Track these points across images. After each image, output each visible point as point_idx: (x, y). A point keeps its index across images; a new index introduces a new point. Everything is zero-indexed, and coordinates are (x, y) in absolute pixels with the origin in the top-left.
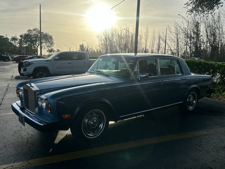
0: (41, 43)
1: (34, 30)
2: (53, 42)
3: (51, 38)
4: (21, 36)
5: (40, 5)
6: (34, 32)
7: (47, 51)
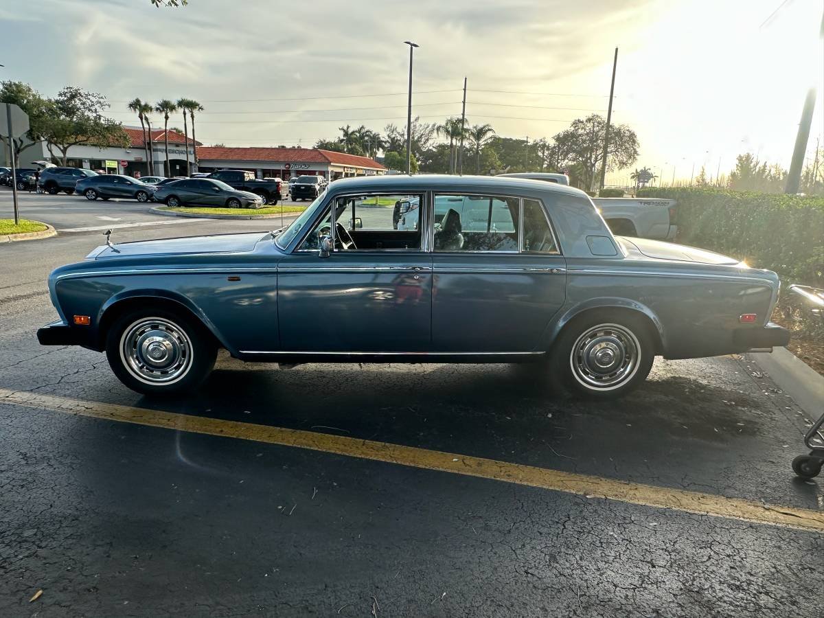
0: (606, 153)
1: (589, 120)
2: (635, 152)
3: (632, 137)
4: (558, 139)
5: (617, 49)
6: (590, 125)
7: (633, 177)
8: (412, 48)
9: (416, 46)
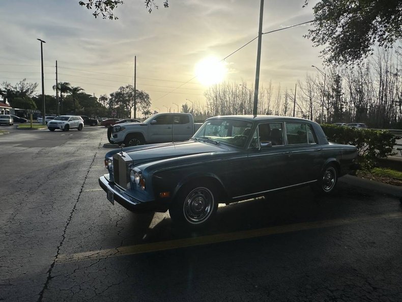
0: (135, 103)
1: (127, 87)
2: (149, 102)
3: (147, 96)
4: (112, 95)
7: (143, 113)
8: (42, 43)
9: (44, 42)
